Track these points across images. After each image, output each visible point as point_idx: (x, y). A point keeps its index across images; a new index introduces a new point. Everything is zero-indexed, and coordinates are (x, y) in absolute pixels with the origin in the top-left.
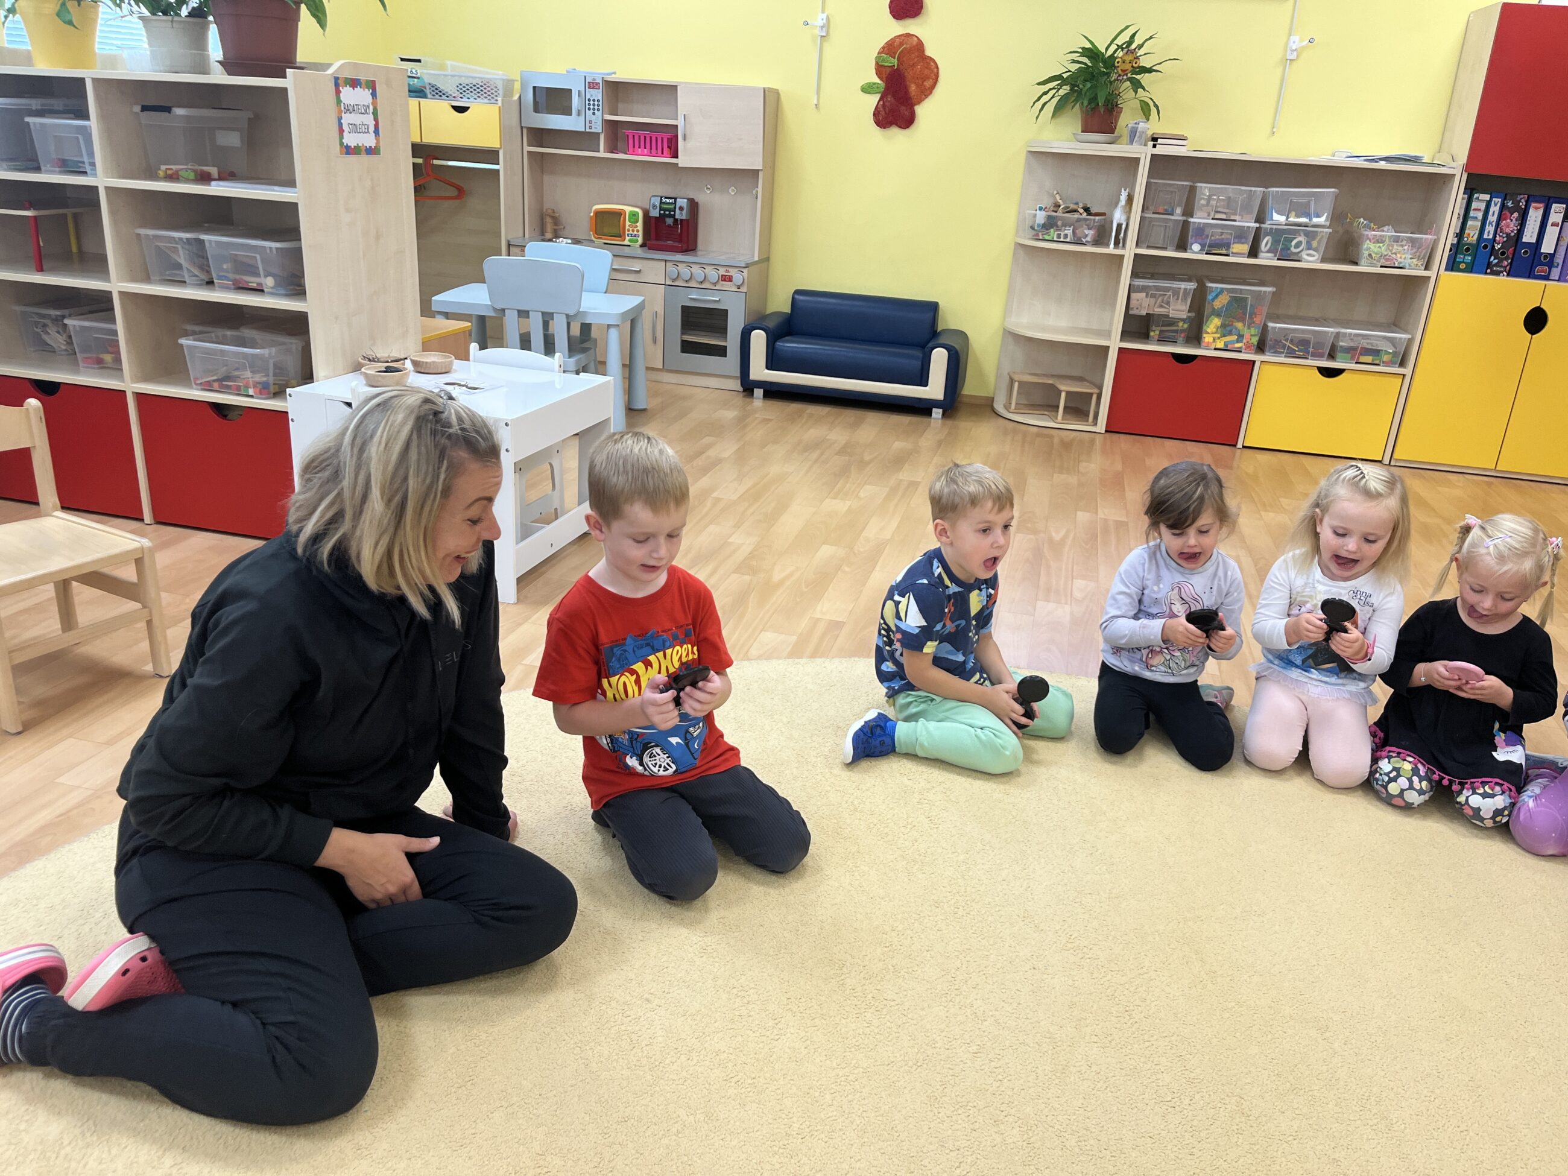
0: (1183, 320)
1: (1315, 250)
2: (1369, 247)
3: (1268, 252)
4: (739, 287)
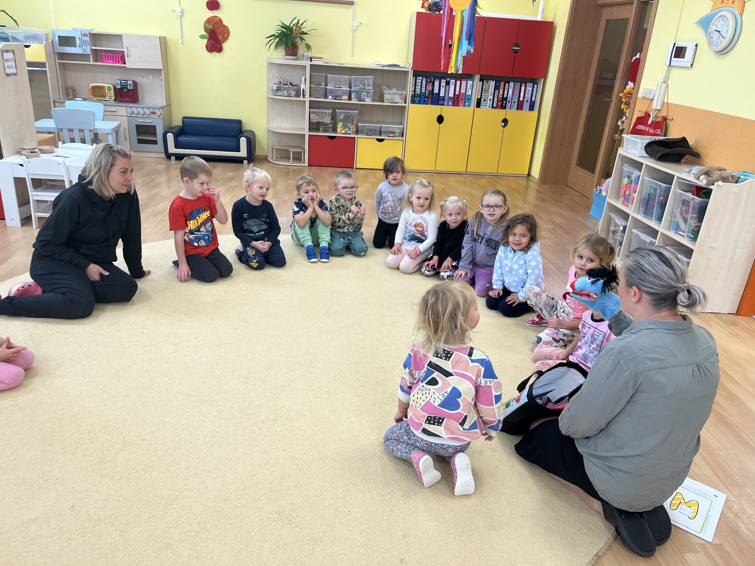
0: (330, 123)
1: (370, 98)
2: (386, 96)
3: (355, 98)
4: (159, 116)
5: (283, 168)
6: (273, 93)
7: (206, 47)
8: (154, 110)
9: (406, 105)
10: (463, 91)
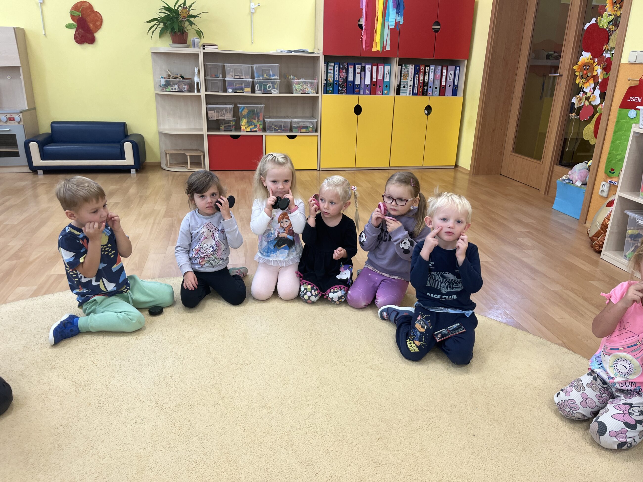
0: (232, 121)
2: (295, 86)
3: (258, 91)
4: (19, 123)
5: (180, 175)
6: (162, 88)
7: (75, 38)
8: (12, 116)
9: (319, 95)
10: (380, 77)
